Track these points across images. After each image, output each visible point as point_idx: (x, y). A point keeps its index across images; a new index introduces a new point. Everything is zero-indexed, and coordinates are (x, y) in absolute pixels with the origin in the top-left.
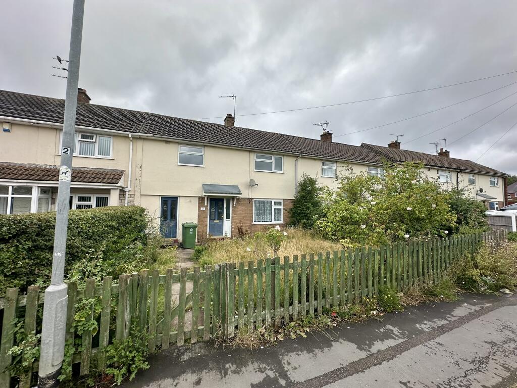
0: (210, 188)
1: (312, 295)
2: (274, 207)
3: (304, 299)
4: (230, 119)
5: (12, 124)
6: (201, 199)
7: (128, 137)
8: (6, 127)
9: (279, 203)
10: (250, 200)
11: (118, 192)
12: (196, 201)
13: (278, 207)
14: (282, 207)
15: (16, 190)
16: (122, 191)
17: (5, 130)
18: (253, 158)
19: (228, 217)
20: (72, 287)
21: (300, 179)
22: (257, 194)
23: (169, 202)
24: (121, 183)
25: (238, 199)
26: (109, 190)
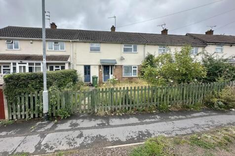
0: (104, 61)
1: (127, 102)
2: (133, 69)
3: (124, 103)
4: (113, 28)
5: (33, 40)
6: (100, 66)
7: (70, 42)
8: (31, 41)
9: (136, 67)
10: (121, 66)
11: (68, 64)
12: (98, 67)
13: (135, 69)
14: (137, 69)
15: (37, 64)
16: (69, 64)
17: (31, 43)
18: (123, 46)
19: (112, 74)
20: (49, 92)
21: (146, 56)
22: (125, 63)
23: (87, 68)
24: (69, 60)
25: (116, 66)
26: (65, 63)
